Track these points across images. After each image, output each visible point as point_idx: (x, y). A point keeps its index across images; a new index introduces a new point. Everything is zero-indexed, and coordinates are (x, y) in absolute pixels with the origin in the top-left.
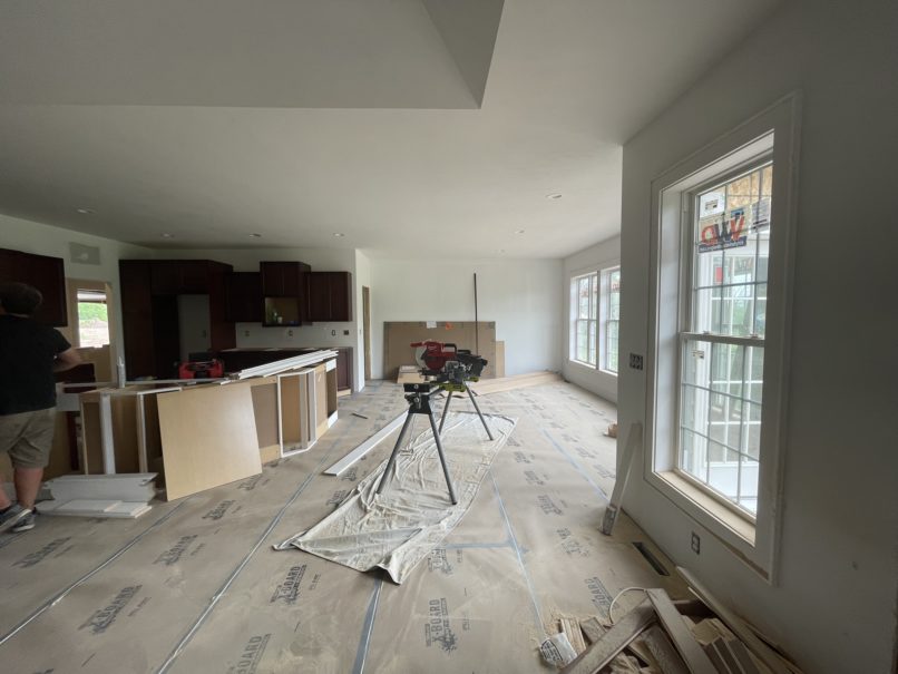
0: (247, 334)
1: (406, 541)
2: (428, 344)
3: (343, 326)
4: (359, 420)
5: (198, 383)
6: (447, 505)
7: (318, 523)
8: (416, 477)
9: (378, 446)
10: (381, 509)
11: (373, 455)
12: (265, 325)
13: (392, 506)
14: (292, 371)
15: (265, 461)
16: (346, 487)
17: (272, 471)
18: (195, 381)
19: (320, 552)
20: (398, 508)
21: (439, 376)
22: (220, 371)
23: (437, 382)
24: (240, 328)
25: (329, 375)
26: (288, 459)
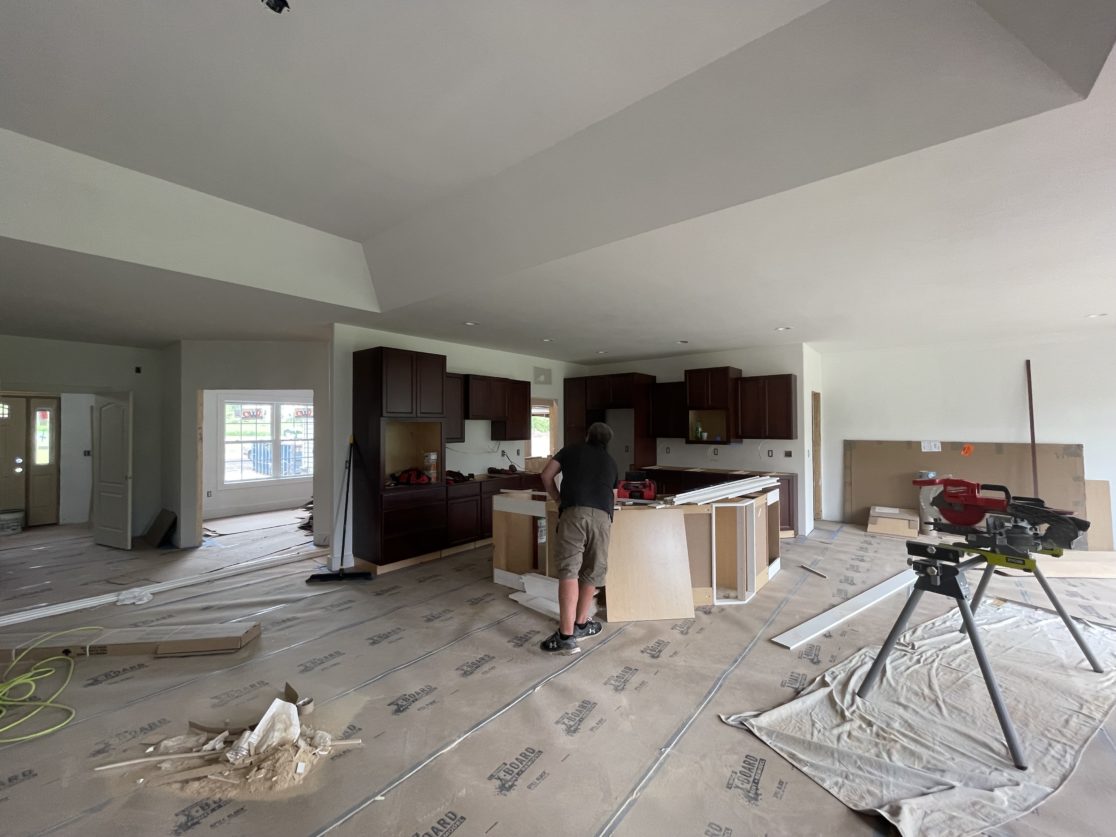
0: (668, 450)
1: (924, 794)
2: (947, 483)
3: (786, 445)
4: (812, 578)
5: (635, 504)
6: (1007, 766)
7: (774, 708)
8: (927, 691)
9: (849, 623)
10: (870, 724)
11: (843, 634)
12: (689, 442)
13: (888, 725)
14: (726, 500)
15: (697, 605)
16: (806, 670)
17: (705, 618)
18: (631, 502)
19: (782, 750)
20: (898, 731)
21: (973, 537)
22: (652, 493)
23: (971, 547)
24: (662, 444)
25: (771, 509)
26: (722, 609)
